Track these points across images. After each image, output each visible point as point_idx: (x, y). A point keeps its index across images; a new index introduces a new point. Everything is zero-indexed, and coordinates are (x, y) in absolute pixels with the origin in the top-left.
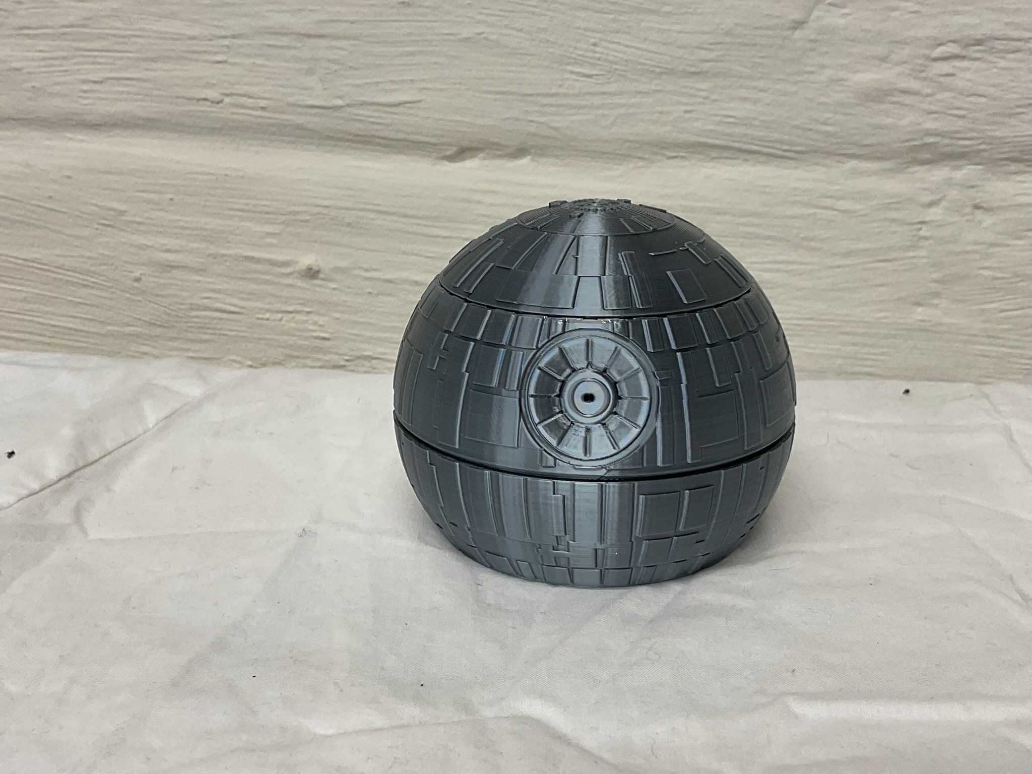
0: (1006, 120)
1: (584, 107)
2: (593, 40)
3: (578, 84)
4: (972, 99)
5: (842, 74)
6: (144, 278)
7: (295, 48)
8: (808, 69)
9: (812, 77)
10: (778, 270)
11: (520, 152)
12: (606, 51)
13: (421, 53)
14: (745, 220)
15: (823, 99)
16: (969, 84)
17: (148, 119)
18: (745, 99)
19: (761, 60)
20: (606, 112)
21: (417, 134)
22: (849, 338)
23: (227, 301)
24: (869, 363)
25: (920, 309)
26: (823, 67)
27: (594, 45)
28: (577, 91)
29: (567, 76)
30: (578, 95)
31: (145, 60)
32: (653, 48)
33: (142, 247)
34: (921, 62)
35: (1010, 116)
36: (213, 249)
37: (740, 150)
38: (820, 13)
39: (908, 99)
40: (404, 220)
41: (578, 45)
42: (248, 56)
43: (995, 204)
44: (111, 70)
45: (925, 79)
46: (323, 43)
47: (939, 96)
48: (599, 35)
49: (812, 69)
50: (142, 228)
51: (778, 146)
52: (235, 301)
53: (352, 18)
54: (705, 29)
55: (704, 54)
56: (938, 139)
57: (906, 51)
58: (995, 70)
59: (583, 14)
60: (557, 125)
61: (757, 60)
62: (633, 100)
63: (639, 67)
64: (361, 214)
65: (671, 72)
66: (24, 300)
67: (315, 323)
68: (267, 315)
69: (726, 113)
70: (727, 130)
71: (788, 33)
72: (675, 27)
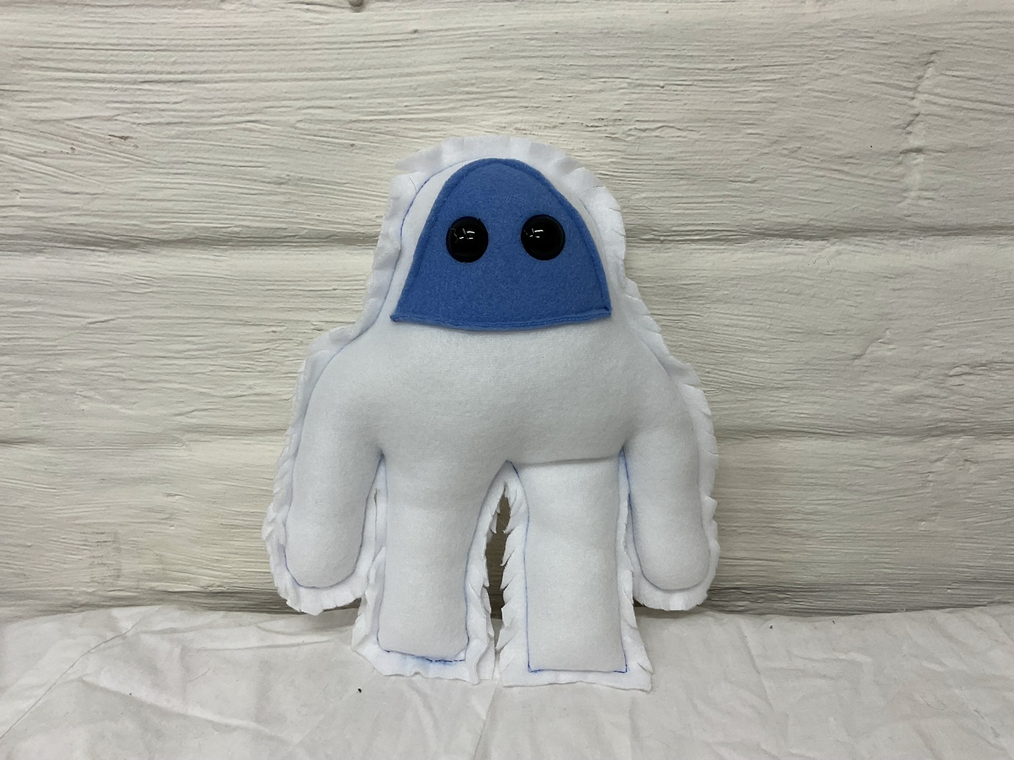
0: (996, 411)
2: (707, 370)
4: (975, 399)
5: (885, 386)
8: (861, 383)
9: (864, 388)
10: (828, 504)
12: (717, 376)
15: (870, 402)
16: (973, 390)
18: (815, 403)
19: (828, 379)
22: (874, 543)
24: (886, 556)
25: (923, 523)
26: (872, 382)
27: (708, 373)
34: (942, 377)
35: (998, 409)
37: (807, 432)
38: (874, 349)
39: (930, 401)
43: (980, 460)
45: (943, 388)
47: (952, 398)
48: (712, 367)
49: (864, 383)
51: (836, 430)
54: (791, 361)
55: (787, 376)
56: (947, 423)
57: (932, 371)
58: (992, 381)
61: (826, 379)
63: (740, 385)
65: (764, 388)
69: (801, 411)
70: (800, 421)
71: (850, 362)
72: (768, 360)
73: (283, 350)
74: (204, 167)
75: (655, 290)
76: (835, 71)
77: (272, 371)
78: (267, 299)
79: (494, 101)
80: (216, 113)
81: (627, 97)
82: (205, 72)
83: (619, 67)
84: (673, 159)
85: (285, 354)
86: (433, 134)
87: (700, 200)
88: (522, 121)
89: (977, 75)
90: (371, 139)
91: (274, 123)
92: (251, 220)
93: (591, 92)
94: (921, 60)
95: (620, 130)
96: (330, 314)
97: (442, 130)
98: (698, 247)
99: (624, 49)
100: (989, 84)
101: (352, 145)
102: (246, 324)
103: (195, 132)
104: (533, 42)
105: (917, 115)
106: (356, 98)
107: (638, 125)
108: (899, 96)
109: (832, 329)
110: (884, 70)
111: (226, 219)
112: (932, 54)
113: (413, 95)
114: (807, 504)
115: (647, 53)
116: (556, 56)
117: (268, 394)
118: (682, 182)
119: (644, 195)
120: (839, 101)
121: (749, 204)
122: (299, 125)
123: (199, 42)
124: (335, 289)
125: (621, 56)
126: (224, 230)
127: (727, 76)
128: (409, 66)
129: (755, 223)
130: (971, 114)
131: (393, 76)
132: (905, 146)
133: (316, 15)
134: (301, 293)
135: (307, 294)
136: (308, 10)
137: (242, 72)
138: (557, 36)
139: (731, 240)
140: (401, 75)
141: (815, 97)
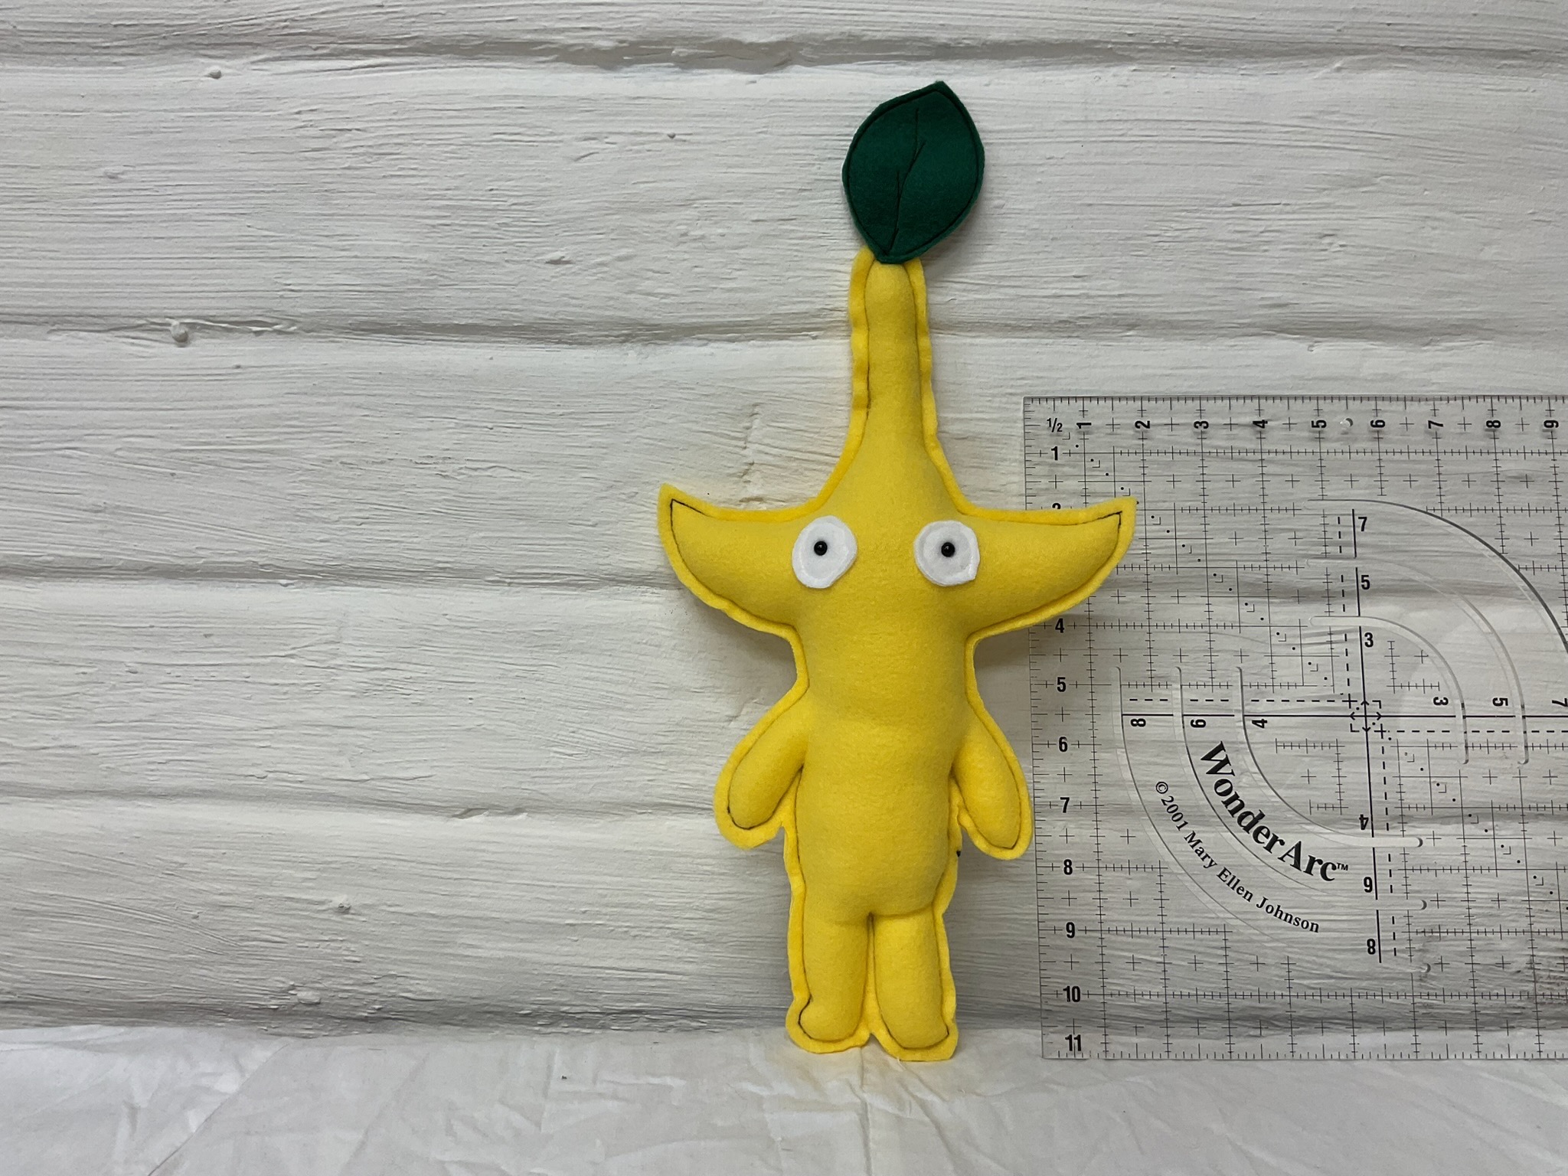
1: (565, 778)
2: (571, 729)
3: (562, 761)
6: (201, 916)
7: (327, 736)
11: (518, 811)
12: (582, 737)
13: (432, 739)
14: (703, 860)
17: (204, 791)
18: (696, 771)
19: (705, 743)
20: (586, 781)
21: (432, 800)
23: (273, 933)
27: (574, 732)
28: (560, 766)
29: (552, 754)
30: (562, 769)
31: (202, 746)
32: (621, 734)
33: (199, 891)
36: (259, 892)
37: (694, 808)
38: (750, 710)
40: (421, 866)
41: (561, 732)
42: (288, 742)
44: (173, 754)
46: (351, 732)
48: (577, 725)
50: (200, 876)
52: (279, 933)
53: (374, 715)
54: (660, 721)
55: (662, 739)
59: (563, 710)
60: (546, 792)
61: (703, 743)
62: (606, 773)
63: (610, 748)
64: (385, 862)
65: (636, 752)
66: (100, 934)
67: (348, 949)
68: (306, 944)
69: (683, 781)
70: (683, 794)
71: (726, 724)
72: (637, 720)
73: (93, 695)
74: (19, 493)
75: (505, 637)
76: (662, 420)
77: (80, 719)
78: (79, 636)
79: (319, 435)
80: (34, 440)
81: (456, 437)
82: (27, 399)
83: (446, 408)
84: (507, 499)
85: (95, 699)
86: (257, 465)
87: (541, 542)
88: (348, 456)
89: (803, 428)
90: (193, 468)
91: (93, 451)
92: (63, 549)
93: (419, 430)
94: (745, 411)
95: (449, 468)
96: (146, 655)
97: (267, 462)
98: (549, 591)
99: (448, 391)
100: (816, 436)
101: (173, 474)
102: (54, 663)
103: (11, 458)
104: (356, 381)
105: (752, 464)
106: (177, 428)
107: (470, 465)
108: (730, 445)
109: (698, 686)
110: (710, 420)
111: (39, 547)
112: (755, 405)
113: (235, 427)
114: (706, 898)
115: (473, 396)
116: (381, 395)
117: (75, 747)
118: (521, 523)
119: (482, 534)
120: (671, 449)
121: (595, 548)
122: (119, 453)
123: (22, 371)
124: (152, 627)
125: (446, 398)
126: (36, 559)
127: (556, 421)
128: (231, 399)
129: (601, 567)
130: (805, 465)
131: (216, 408)
132: (744, 495)
133: (141, 349)
134: (114, 630)
135: (121, 630)
136: (133, 344)
137: (64, 399)
138: (381, 377)
139: (582, 585)
140: (224, 407)
141: (646, 444)
